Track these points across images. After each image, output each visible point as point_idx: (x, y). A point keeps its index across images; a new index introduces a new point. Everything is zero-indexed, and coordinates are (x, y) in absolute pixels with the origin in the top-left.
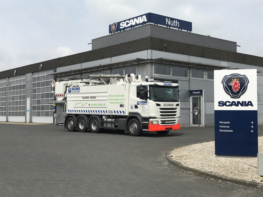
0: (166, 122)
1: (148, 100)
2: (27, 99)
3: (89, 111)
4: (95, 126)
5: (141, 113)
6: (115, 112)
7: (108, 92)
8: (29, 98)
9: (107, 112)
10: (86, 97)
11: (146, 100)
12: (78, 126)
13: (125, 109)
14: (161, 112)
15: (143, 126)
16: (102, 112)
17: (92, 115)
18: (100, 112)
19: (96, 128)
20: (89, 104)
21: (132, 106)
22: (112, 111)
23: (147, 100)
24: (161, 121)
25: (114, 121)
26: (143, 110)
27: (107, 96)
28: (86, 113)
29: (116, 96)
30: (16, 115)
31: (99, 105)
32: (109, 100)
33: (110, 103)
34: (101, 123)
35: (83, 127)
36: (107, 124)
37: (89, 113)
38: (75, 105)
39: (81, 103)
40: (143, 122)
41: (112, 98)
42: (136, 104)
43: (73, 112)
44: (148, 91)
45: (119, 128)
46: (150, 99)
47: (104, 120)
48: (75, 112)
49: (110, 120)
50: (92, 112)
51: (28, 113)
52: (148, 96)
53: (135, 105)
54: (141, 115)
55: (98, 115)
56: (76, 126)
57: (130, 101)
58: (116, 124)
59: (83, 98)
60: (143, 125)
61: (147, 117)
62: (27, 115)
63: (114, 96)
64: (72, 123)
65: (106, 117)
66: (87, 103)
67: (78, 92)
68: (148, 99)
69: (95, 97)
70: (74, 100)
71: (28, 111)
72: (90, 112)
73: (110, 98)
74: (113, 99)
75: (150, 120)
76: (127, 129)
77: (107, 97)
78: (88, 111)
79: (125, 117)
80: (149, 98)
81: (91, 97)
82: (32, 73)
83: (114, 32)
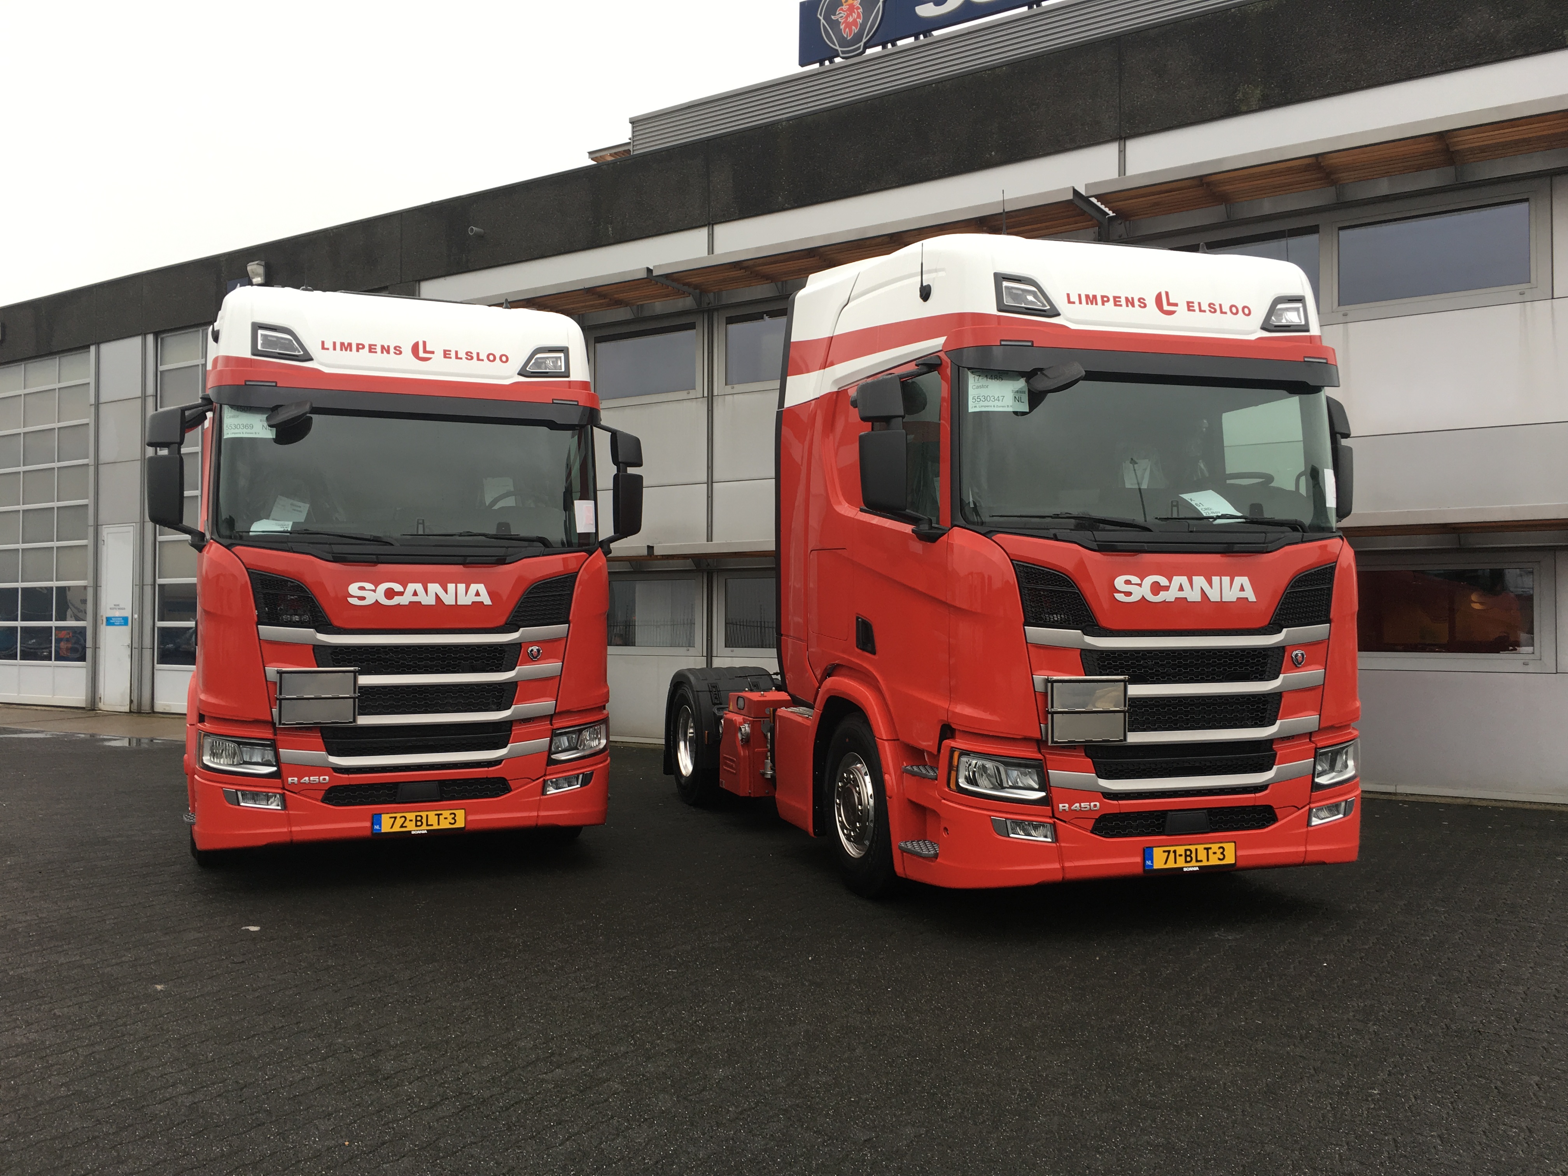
2: (103, 538)
8: (127, 530)
51: (113, 640)
62: (102, 653)
71: (108, 625)
82: (156, 335)
83: (859, 48)
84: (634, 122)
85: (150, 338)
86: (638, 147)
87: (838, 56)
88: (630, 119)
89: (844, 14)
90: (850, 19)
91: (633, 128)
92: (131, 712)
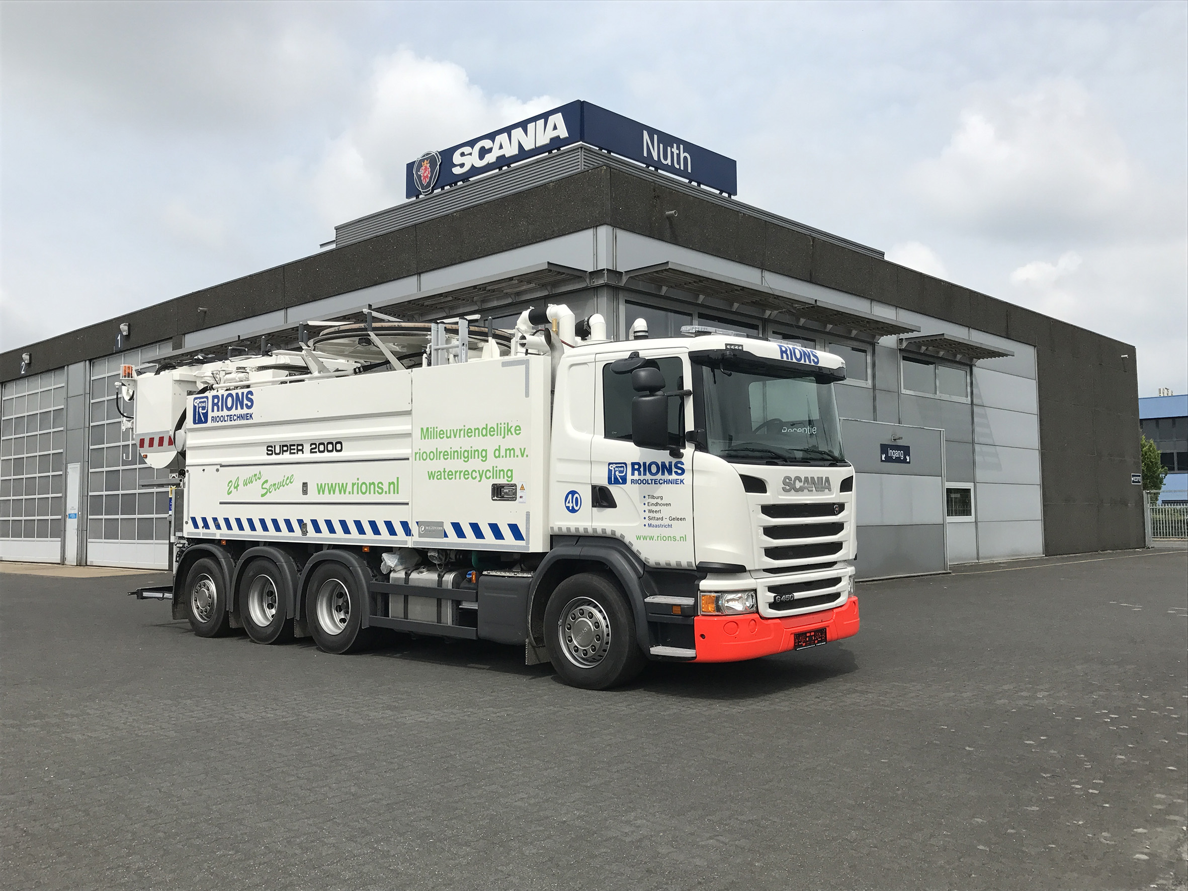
0: (798, 595)
1: (688, 451)
2: (69, 470)
3: (300, 522)
4: (339, 609)
5: (638, 538)
6: (460, 533)
7: (413, 412)
8: (78, 466)
9: (408, 532)
10: (287, 447)
11: (676, 454)
12: (241, 609)
13: (528, 514)
14: (770, 531)
15: (652, 625)
16: (376, 531)
17: (319, 547)
18: (367, 528)
19: (343, 621)
20: (305, 485)
21: (573, 493)
22: (441, 524)
23: (681, 456)
24: (771, 589)
25: (455, 583)
26: (653, 520)
27: (408, 435)
28: (284, 536)
29: (469, 433)
30: (29, 534)
31: (359, 490)
32: (422, 456)
33: (431, 475)
34: (373, 596)
35: (274, 611)
36: (410, 598)
37: (305, 532)
38: (229, 493)
39: (257, 477)
40: (649, 600)
41: (444, 445)
42: (603, 481)
43: (218, 527)
44: (688, 393)
45: (485, 630)
46: (702, 447)
47: (392, 575)
48: (229, 527)
49: (425, 577)
50: (318, 530)
51: (72, 526)
52: (690, 426)
53: (594, 488)
54: (635, 548)
55: (356, 549)
56: (230, 607)
57: (560, 460)
58: (465, 605)
59: (270, 450)
60: (655, 617)
61: (684, 564)
62: (67, 532)
63: (455, 434)
64: (213, 587)
65: (402, 561)
66: (290, 480)
67: (241, 417)
68: (684, 447)
69: (336, 445)
70: (222, 466)
71: (70, 518)
72: (310, 528)
73: (430, 445)
74: (446, 454)
75: (706, 584)
76: (539, 640)
77: (408, 440)
78: (295, 526)
79: (528, 560)
80: (692, 437)
81: (316, 446)
82: (90, 361)
83: (429, 190)
84: (337, 229)
85: (87, 362)
86: (339, 243)
87: (421, 194)
88: (335, 227)
89: (423, 172)
90: (425, 175)
91: (336, 232)
92: (77, 565)
